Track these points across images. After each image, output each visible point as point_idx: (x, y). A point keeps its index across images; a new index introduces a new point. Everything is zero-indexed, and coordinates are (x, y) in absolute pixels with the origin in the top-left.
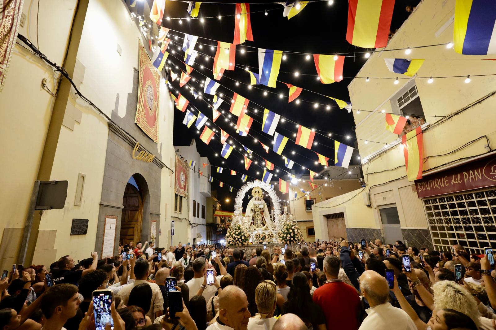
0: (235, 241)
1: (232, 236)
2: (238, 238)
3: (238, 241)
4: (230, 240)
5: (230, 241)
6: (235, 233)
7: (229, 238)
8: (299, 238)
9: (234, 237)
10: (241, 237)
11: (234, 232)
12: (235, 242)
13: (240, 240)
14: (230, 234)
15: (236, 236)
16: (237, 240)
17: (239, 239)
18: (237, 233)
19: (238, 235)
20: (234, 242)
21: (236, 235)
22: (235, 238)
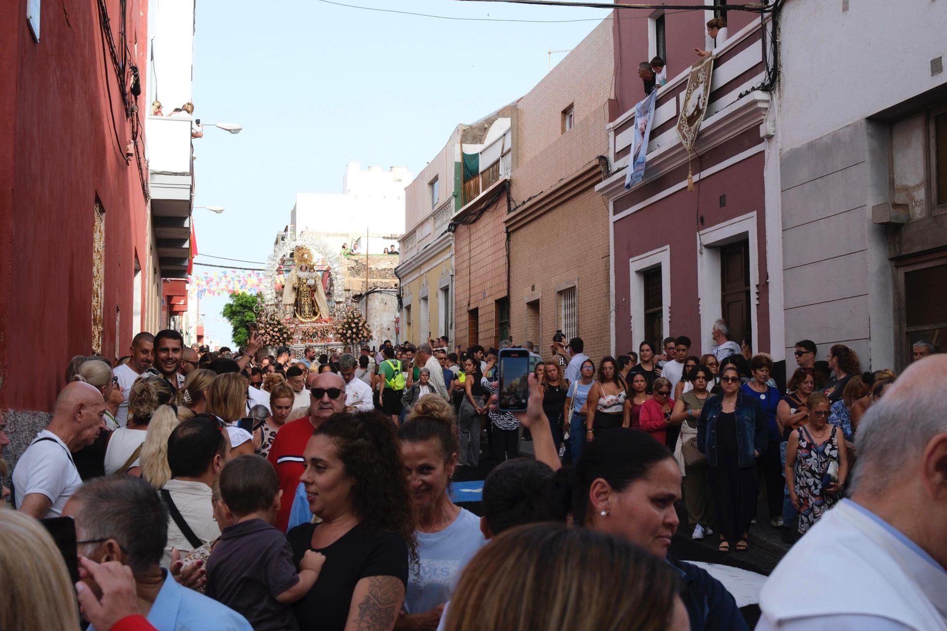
0: (274, 340)
1: (269, 334)
2: (277, 336)
3: (277, 341)
4: (266, 338)
5: (266, 341)
6: (272, 330)
7: (265, 336)
8: (365, 334)
9: (272, 334)
10: (282, 335)
11: (271, 328)
12: (274, 342)
13: (281, 338)
14: (266, 331)
15: (274, 334)
16: (277, 339)
17: (279, 338)
18: (276, 329)
19: (277, 332)
20: (272, 341)
21: (274, 332)
22: (273, 336)
